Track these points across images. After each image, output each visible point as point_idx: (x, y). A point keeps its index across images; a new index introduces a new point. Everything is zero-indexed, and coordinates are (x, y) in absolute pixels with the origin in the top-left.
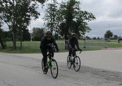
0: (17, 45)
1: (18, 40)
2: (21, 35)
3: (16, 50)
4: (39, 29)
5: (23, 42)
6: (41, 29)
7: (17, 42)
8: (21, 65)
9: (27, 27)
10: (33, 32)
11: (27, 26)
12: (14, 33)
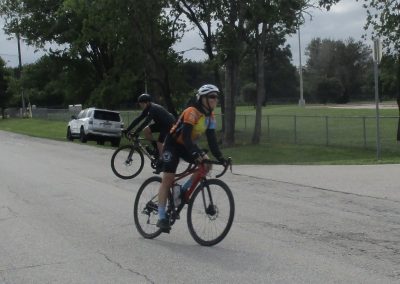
0: (239, 124)
1: (241, 98)
2: (261, 75)
3: (237, 145)
4: (340, 45)
5: (266, 111)
6: (346, 44)
7: (240, 111)
8: (269, 224)
9: (283, 41)
10: (310, 63)
11: (282, 35)
12: (231, 68)
